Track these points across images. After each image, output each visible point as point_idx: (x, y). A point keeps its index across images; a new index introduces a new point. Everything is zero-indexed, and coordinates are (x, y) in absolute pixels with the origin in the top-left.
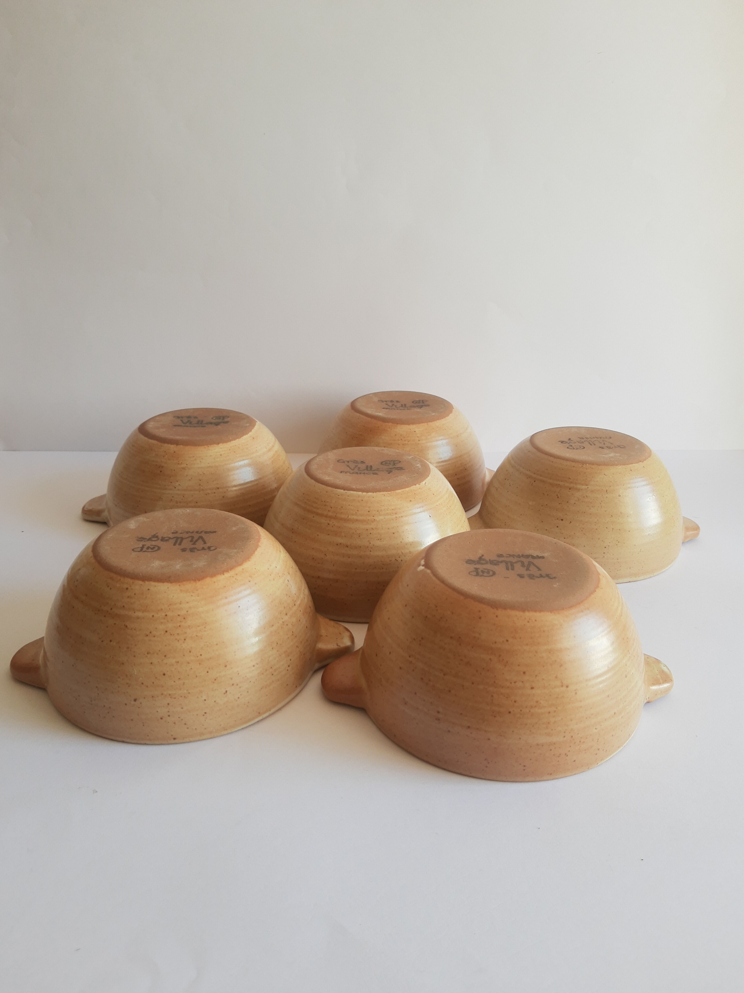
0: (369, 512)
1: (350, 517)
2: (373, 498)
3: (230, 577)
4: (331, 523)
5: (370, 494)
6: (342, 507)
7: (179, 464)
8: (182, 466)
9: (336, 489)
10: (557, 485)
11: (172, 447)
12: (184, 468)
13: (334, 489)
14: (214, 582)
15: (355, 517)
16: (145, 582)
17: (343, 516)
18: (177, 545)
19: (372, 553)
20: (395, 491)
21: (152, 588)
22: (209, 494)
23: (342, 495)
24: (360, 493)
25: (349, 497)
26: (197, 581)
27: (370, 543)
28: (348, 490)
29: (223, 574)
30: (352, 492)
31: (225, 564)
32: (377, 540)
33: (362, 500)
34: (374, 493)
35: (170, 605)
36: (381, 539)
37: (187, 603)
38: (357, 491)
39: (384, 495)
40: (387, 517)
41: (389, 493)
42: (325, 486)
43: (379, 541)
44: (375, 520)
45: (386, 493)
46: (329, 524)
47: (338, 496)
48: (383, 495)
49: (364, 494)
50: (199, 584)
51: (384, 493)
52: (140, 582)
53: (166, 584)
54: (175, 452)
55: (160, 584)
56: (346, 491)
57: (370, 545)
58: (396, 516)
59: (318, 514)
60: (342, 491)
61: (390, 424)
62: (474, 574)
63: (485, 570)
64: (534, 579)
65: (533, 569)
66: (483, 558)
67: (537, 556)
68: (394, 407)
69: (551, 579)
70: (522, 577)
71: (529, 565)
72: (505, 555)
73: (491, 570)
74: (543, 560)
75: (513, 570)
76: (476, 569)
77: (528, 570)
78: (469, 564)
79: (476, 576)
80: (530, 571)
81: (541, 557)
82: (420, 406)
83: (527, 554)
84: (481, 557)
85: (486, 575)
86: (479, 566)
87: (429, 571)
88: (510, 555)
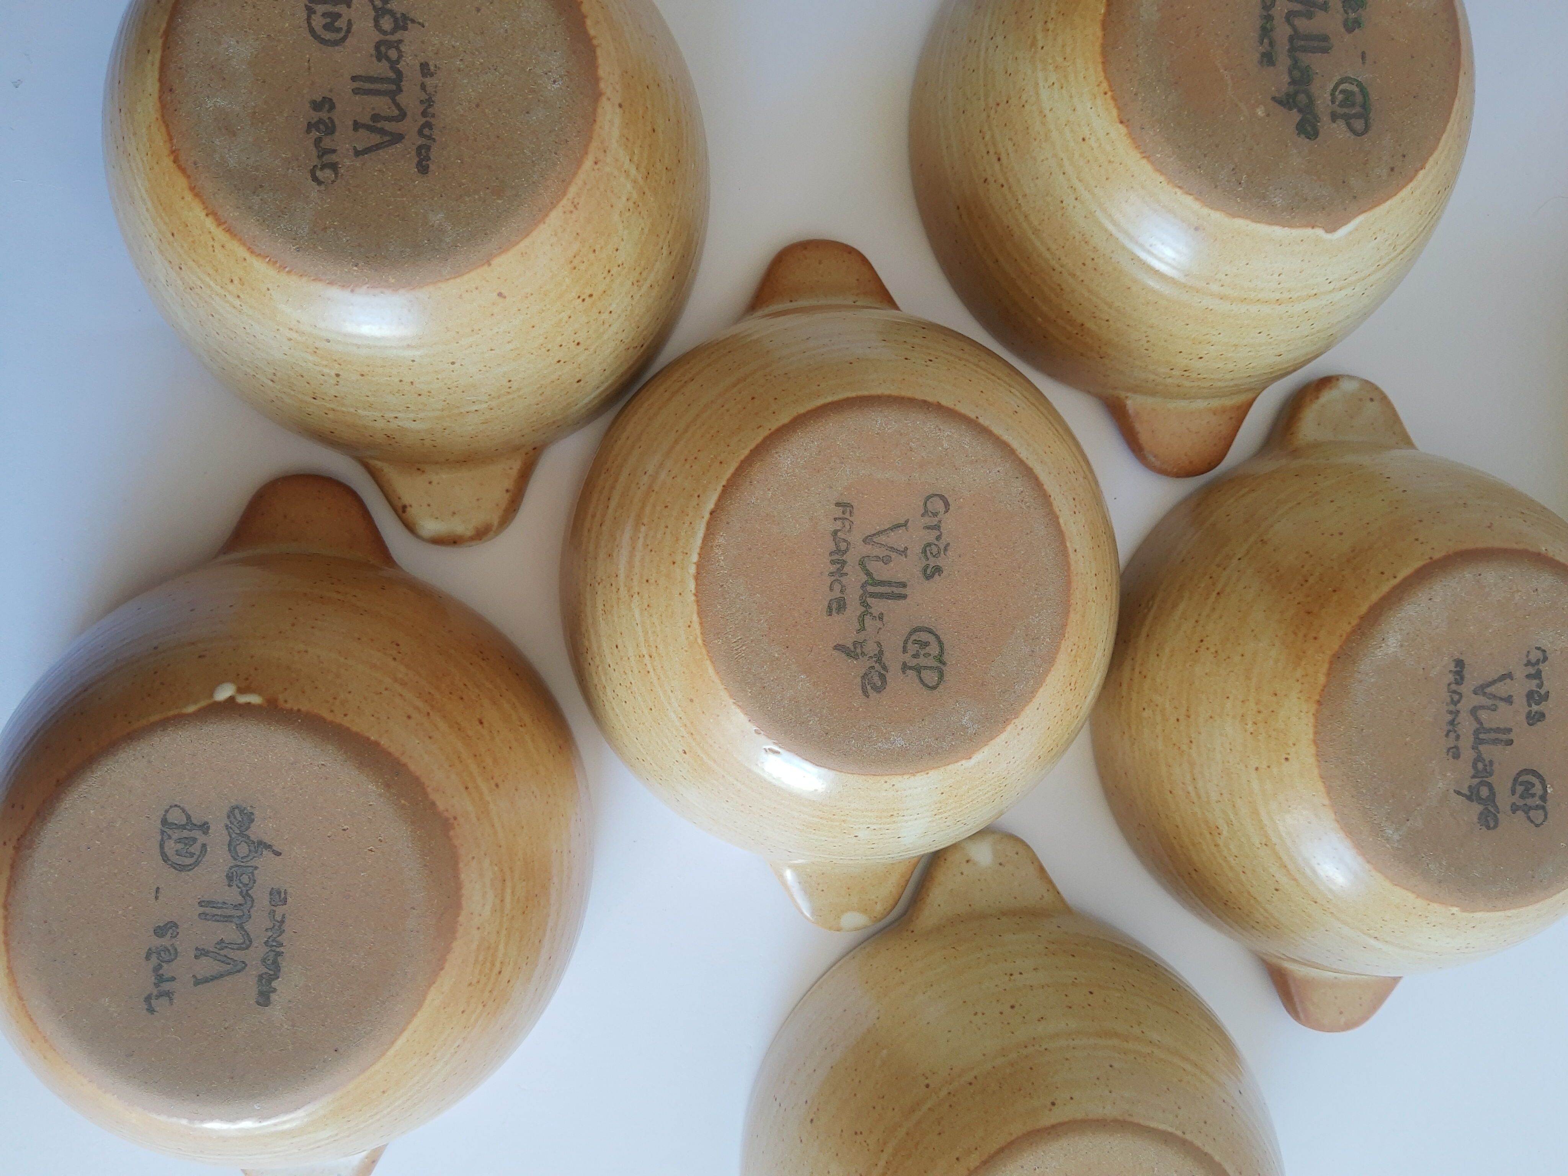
0: (648, 581)
1: (643, 529)
2: (680, 594)
3: (210, 232)
5: (692, 585)
6: (666, 507)
7: (1045, 23)
8: (1040, 36)
9: (720, 489)
10: (885, 1143)
12: (1033, 43)
13: (724, 483)
15: (640, 542)
17: (648, 510)
18: (353, 85)
20: (706, 657)
24: (695, 558)
26: (172, 158)
27: (600, 586)
28: (709, 524)
29: (207, 215)
30: (701, 534)
31: (237, 214)
32: (604, 601)
33: (674, 563)
34: (693, 598)
36: (605, 612)
38: (701, 548)
39: (689, 626)
40: (639, 629)
41: (700, 641)
42: (742, 457)
43: (603, 607)
44: (633, 596)
45: (698, 632)
47: (699, 496)
48: (689, 623)
49: (692, 570)
51: (696, 625)
53: (157, 85)
56: (707, 516)
58: (647, 657)
59: (676, 442)
60: (711, 506)
61: (1322, 679)
62: (175, 817)
63: (196, 848)
64: (148, 958)
65: (207, 966)
66: (265, 852)
67: (275, 990)
68: (1481, 700)
69: (148, 999)
70: (160, 931)
71: (227, 959)
72: (280, 910)
73: (197, 863)
74: (252, 1002)
75: (203, 916)
76: (204, 828)
77: (201, 953)
78: (231, 814)
79: (164, 822)
80: (196, 957)
81: (264, 998)
82: (1484, 792)
83: (284, 963)
84: (269, 847)
85: (171, 847)
86: (218, 836)
87: (191, 709)
88: (282, 922)
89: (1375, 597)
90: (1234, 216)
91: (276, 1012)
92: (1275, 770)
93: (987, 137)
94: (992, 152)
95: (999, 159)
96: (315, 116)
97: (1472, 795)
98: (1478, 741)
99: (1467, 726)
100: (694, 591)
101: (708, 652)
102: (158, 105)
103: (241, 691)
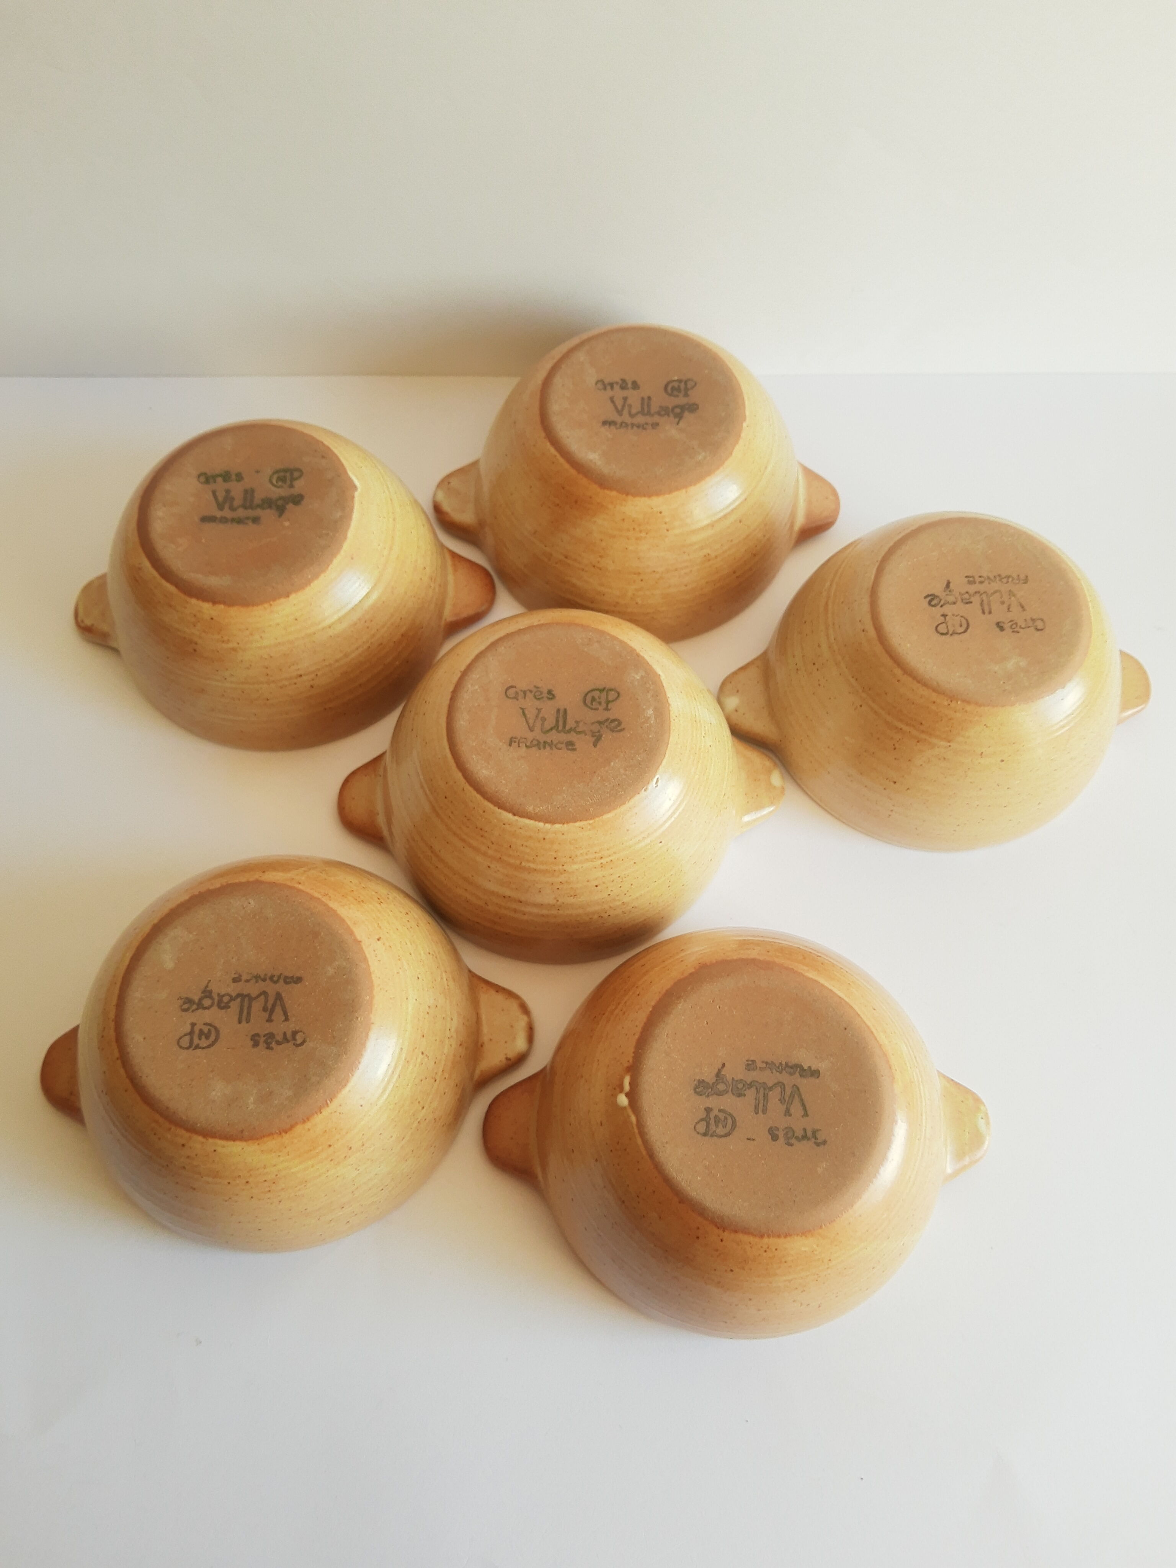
0: (555, 858)
1: (523, 864)
2: (563, 834)
3: (331, 1113)
4: (492, 866)
5: (557, 826)
6: (510, 846)
7: (223, 641)
8: (230, 645)
9: (500, 811)
11: (207, 608)
12: (234, 650)
13: (496, 808)
14: (309, 1130)
15: (532, 866)
16: (207, 1140)
17: (512, 861)
18: (244, 1022)
19: (561, 912)
20: (601, 818)
21: (219, 1149)
22: (286, 686)
23: (509, 824)
24: (541, 824)
25: (521, 831)
26: (284, 1134)
27: (558, 901)
28: (521, 816)
30: (527, 821)
31: (321, 1091)
32: (568, 896)
33: (544, 839)
34: (565, 825)
35: (251, 1170)
36: (575, 896)
37: (275, 1166)
38: (536, 820)
39: (582, 828)
40: (585, 865)
41: (591, 822)
42: (482, 799)
43: (572, 898)
44: (565, 871)
45: (586, 822)
46: (489, 867)
47: (504, 824)
48: (580, 829)
49: (548, 826)
50: (286, 1138)
51: (582, 824)
52: (200, 1139)
53: (238, 1143)
54: (212, 619)
55: (231, 1143)
56: (516, 818)
57: (558, 903)
58: (602, 861)
59: (470, 846)
60: (510, 816)
61: (614, 493)
62: (702, 1127)
63: (721, 1116)
64: (792, 1145)
65: (796, 1109)
66: (723, 1073)
67: (810, 1067)
68: (625, 412)
69: (818, 1145)
70: (775, 1138)
71: (792, 1096)
72: (759, 1064)
73: (730, 1115)
74: (817, 1081)
75: (764, 1111)
76: (708, 1110)
77: (788, 1113)
78: (699, 1094)
79: (705, 1135)
80: (790, 1115)
81: (815, 1073)
82: (678, 410)
83: (793, 1061)
84: (719, 1071)
85: (720, 1131)
86: (713, 1102)
87: (633, 1119)
88: (767, 1063)
89: (567, 466)
90: (346, 538)
91: (822, 1066)
92: (667, 520)
93: (286, 683)
94: (295, 681)
95: (301, 676)
96: (262, 1045)
97: (679, 417)
98: (649, 413)
99: (640, 419)
100: (561, 825)
101: (597, 817)
102: (250, 1142)
103: (621, 1090)
